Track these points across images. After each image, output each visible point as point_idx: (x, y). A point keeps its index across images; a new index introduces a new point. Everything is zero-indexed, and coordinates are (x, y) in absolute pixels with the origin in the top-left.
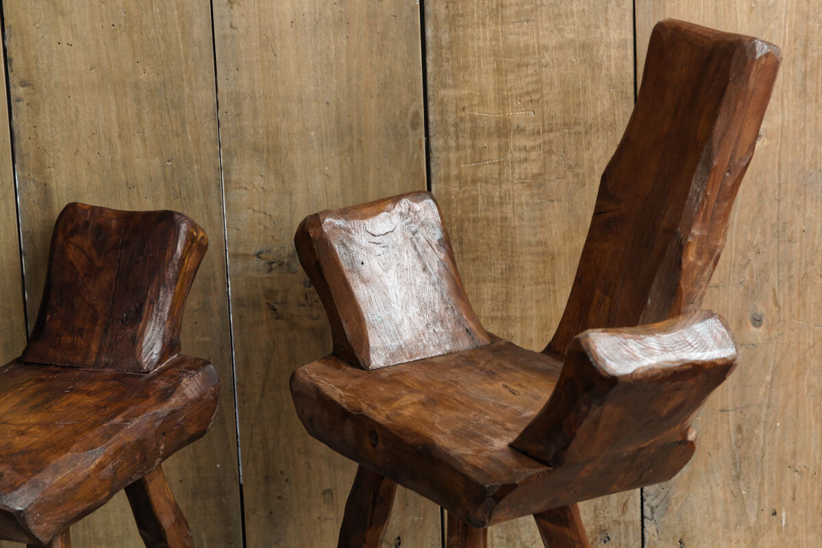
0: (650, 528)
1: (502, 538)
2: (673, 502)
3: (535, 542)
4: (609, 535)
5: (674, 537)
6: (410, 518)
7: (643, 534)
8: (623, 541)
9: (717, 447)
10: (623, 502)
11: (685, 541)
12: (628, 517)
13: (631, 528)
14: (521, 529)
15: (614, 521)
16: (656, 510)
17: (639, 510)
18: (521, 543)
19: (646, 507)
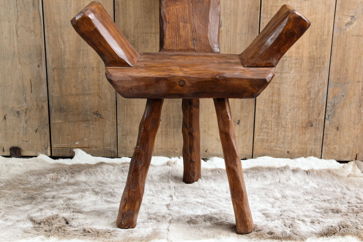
0: (327, 122)
1: (275, 123)
2: (336, 114)
3: (286, 125)
4: (313, 124)
5: (335, 127)
6: (244, 114)
7: (324, 124)
8: (317, 126)
9: (354, 95)
10: (319, 112)
11: (339, 128)
12: (320, 118)
13: (320, 122)
14: (282, 120)
15: (315, 119)
16: (330, 116)
17: (324, 116)
18: (282, 125)
19: (326, 115)
